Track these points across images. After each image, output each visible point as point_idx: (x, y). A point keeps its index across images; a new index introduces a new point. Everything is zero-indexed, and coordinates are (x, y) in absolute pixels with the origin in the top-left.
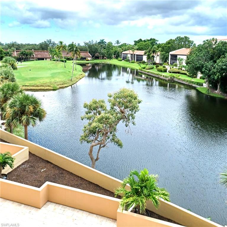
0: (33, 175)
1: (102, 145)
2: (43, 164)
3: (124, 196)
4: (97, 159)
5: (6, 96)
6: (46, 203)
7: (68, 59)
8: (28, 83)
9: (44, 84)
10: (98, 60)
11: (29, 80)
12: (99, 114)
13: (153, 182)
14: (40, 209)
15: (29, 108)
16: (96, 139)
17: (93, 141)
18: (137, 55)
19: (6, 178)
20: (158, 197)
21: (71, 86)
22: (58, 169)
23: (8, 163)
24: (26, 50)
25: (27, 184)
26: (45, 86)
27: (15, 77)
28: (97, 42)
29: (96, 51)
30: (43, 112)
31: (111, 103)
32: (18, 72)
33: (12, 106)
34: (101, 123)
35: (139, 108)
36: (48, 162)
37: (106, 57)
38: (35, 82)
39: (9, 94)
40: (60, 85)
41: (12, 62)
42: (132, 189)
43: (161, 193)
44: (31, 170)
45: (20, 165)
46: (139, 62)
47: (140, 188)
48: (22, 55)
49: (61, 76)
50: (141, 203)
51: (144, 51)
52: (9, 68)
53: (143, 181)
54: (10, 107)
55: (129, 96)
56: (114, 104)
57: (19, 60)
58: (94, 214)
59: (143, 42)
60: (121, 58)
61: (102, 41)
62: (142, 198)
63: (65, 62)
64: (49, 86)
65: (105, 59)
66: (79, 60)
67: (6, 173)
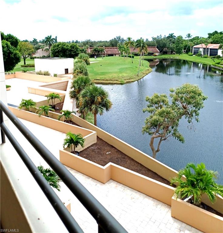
0: (100, 155)
1: (163, 138)
2: (108, 148)
3: (179, 186)
4: (158, 151)
5: (80, 87)
6: (109, 180)
7: (136, 55)
8: (99, 77)
9: (113, 78)
10: (167, 55)
11: (100, 75)
12: (161, 108)
13: (210, 177)
14: (104, 184)
15: (98, 99)
16: (157, 132)
17: (154, 133)
18: (210, 49)
19: (78, 154)
20: (215, 193)
21: (138, 80)
22: (121, 154)
23: (79, 143)
24: (98, 47)
25: (94, 162)
26: (114, 80)
27: (88, 72)
28: (166, 37)
29: (164, 46)
30: (109, 102)
31: (172, 98)
32: (91, 67)
33: (84, 96)
34: (162, 117)
35: (203, 105)
36: (112, 147)
37: (175, 52)
38: (105, 77)
39: (82, 86)
40: (127, 80)
41: (86, 58)
42: (187, 181)
43: (219, 189)
44: (98, 152)
45: (89, 147)
46: (212, 57)
47: (195, 180)
48: (95, 51)
49: (128, 72)
50: (195, 194)
51: (220, 44)
52: (84, 64)
53: (199, 174)
54: (83, 97)
55: (193, 92)
56: (176, 99)
57: (92, 56)
58: (151, 197)
59: (219, 35)
60: (192, 52)
61: (172, 35)
62: (197, 190)
63: (133, 57)
64: (117, 80)
65: (174, 54)
66: (146, 56)
67: (79, 151)
